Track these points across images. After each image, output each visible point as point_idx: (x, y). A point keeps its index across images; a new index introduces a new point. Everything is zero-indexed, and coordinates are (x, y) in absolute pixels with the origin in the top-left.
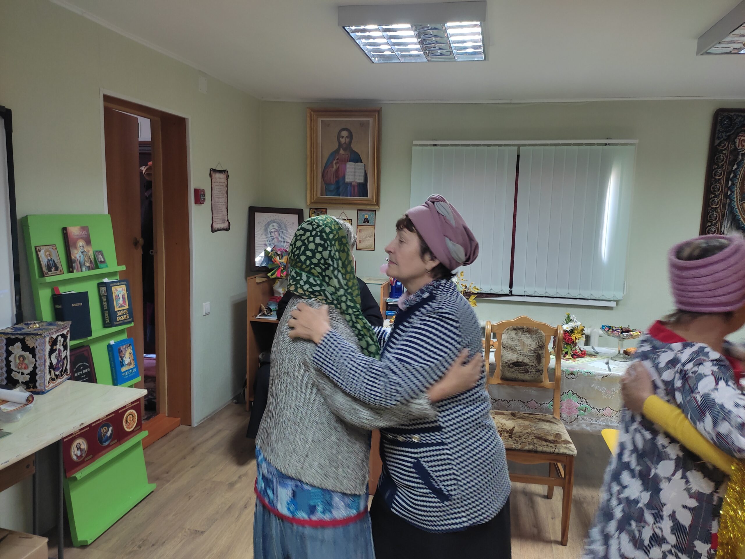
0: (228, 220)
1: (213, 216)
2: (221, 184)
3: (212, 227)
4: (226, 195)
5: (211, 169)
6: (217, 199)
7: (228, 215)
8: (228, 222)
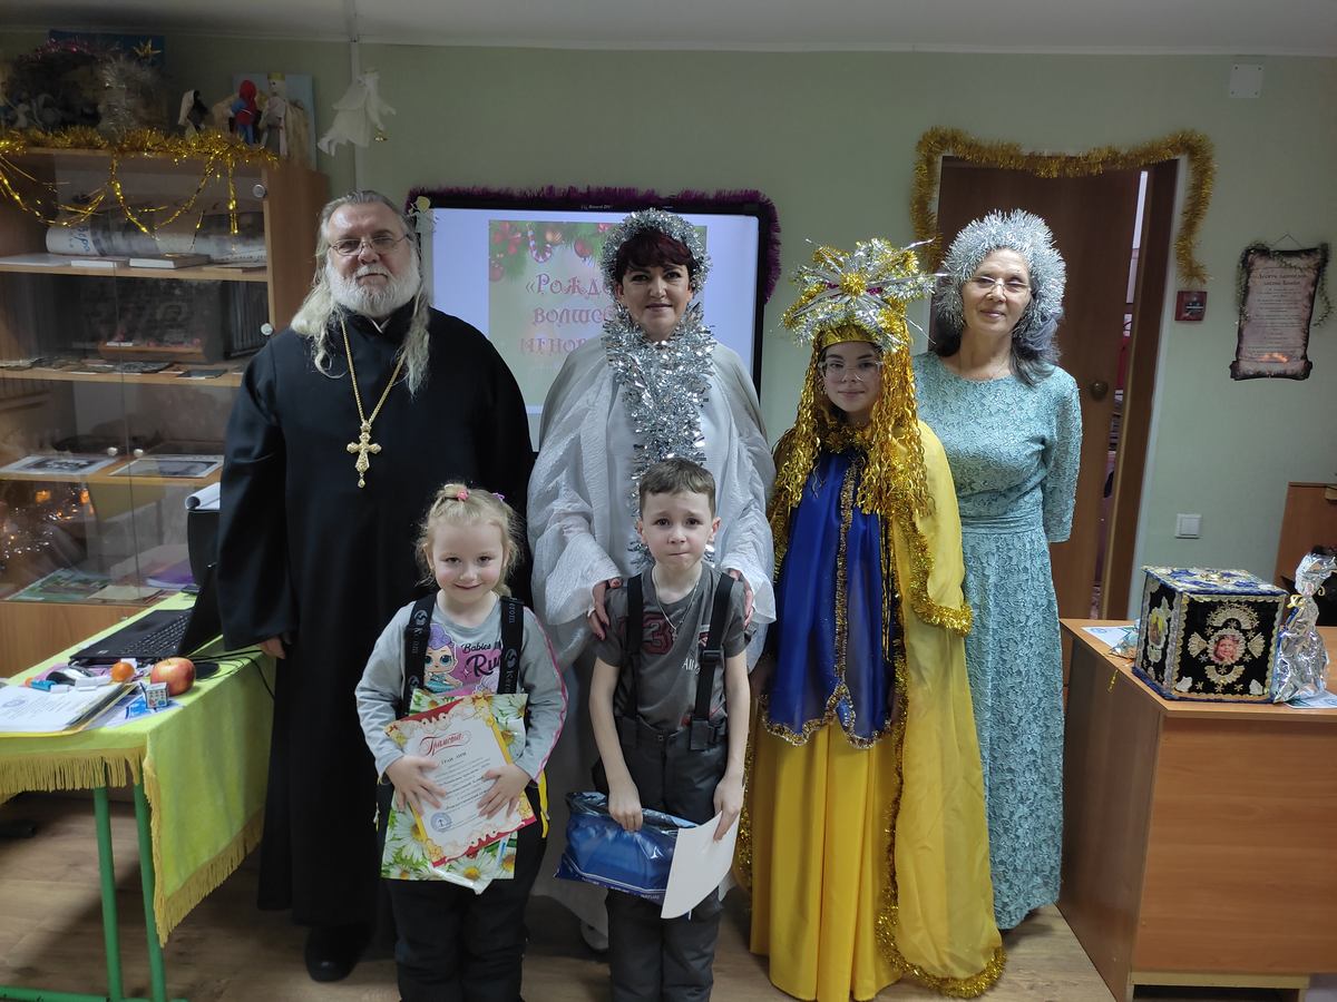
0: (1304, 357)
1: (1244, 346)
2: (1291, 280)
3: (1234, 367)
4: (1306, 303)
5: (1248, 252)
6: (1265, 312)
7: (1306, 345)
8: (1302, 362)
